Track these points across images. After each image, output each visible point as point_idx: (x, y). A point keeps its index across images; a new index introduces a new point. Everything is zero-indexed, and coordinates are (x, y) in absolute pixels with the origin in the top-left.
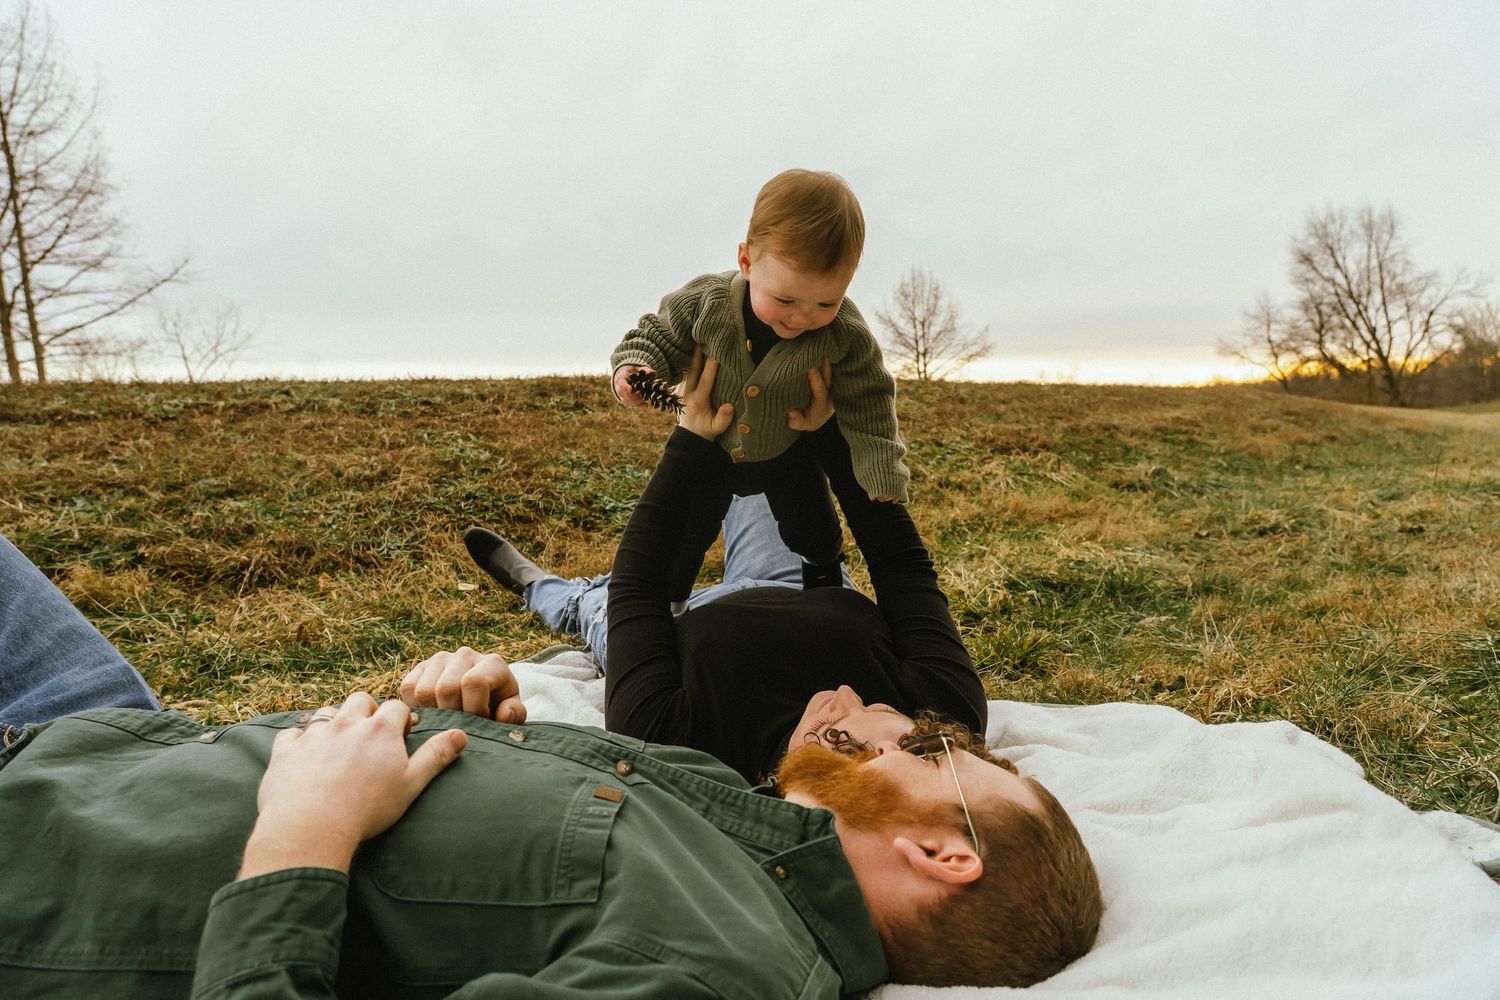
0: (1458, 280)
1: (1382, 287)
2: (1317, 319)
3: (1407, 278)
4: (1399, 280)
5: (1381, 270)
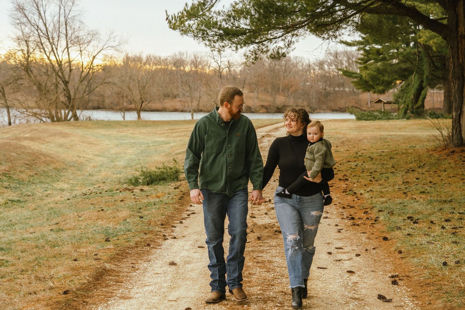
0: (110, 38)
1: (66, 36)
2: (25, 49)
3: (81, 34)
4: (76, 34)
5: (66, 25)
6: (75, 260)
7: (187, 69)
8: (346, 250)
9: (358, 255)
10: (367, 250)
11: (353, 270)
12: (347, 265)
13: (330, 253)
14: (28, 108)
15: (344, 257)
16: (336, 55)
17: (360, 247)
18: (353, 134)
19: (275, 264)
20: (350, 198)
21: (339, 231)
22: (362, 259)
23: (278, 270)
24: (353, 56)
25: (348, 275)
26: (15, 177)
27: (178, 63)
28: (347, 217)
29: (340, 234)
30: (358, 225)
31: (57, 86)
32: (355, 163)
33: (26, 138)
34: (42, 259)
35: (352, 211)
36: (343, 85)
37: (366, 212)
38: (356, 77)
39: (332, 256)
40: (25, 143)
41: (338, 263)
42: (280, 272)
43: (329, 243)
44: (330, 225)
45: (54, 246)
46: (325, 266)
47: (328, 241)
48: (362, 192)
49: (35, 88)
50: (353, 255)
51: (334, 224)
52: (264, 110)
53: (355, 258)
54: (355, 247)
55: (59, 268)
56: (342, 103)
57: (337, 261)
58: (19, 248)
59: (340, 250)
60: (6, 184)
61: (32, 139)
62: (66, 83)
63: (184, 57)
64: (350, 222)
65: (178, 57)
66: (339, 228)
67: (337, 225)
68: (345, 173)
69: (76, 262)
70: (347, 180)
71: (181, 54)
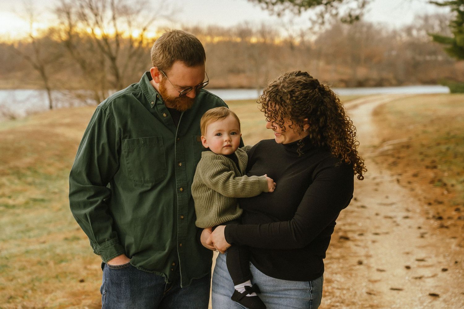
4: (124, 2)
6: (82, 281)
7: (254, 40)
8: (430, 262)
9: (444, 270)
10: (456, 262)
11: (436, 291)
12: (430, 285)
13: (408, 268)
14: (71, 89)
15: (426, 272)
16: (426, 18)
17: (449, 258)
18: (444, 111)
19: (335, 285)
20: (438, 190)
21: (422, 236)
22: (450, 275)
23: (338, 293)
24: (446, 19)
25: (430, 299)
26: (41, 171)
27: (244, 33)
28: (434, 217)
29: (422, 240)
30: (447, 227)
31: (102, 63)
32: (446, 146)
33: (62, 125)
34: (39, 280)
35: (440, 208)
36: (434, 53)
37: (457, 210)
38: (449, 43)
39: (410, 272)
40: (60, 130)
41: (418, 282)
42: (340, 297)
43: (408, 253)
44: (410, 227)
45: (62, 261)
46: (400, 287)
47: (407, 250)
48: (454, 182)
49: (78, 66)
50: (439, 270)
51: (417, 226)
52: (343, 84)
53: (442, 275)
54: (441, 259)
55: (59, 294)
56: (434, 74)
57: (416, 278)
58: (17, 265)
59: (422, 263)
60: (30, 179)
61: (69, 125)
62: (113, 59)
63: (250, 26)
64: (436, 223)
65: (244, 27)
66: (422, 231)
67: (419, 228)
68: (433, 158)
69: (83, 284)
70: (435, 167)
71: (247, 23)
